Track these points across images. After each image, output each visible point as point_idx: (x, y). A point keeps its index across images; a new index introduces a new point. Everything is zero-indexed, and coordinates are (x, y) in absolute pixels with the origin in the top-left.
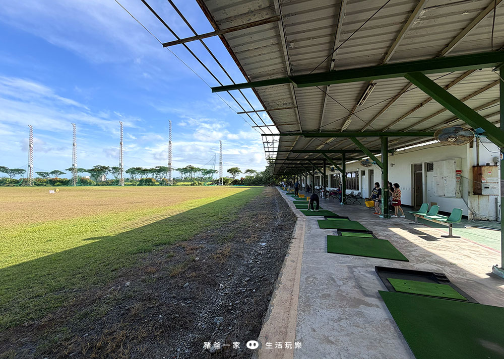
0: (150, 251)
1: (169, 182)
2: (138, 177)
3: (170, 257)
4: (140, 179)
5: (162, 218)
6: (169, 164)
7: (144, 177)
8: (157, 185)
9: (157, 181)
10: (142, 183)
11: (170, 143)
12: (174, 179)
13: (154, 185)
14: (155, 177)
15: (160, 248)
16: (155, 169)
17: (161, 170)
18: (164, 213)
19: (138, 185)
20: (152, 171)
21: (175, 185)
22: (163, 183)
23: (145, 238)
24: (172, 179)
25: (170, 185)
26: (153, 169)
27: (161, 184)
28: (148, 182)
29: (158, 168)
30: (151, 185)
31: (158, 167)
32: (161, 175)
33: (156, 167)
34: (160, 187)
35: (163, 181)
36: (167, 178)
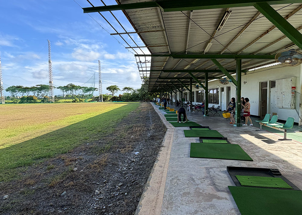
0: (29, 165)
1: (51, 99)
2: (19, 95)
3: (49, 169)
4: (21, 97)
5: (43, 133)
6: (50, 82)
7: (26, 95)
8: (39, 102)
9: (39, 99)
10: (23, 100)
11: (50, 62)
12: (55, 96)
13: (35, 102)
14: (36, 95)
15: (40, 161)
16: (36, 87)
17: (42, 88)
18: (45, 128)
19: (19, 103)
20: (33, 89)
21: (57, 102)
22: (44, 100)
23: (26, 153)
24: (53, 96)
25: (52, 102)
26: (34, 87)
27: (43, 101)
28: (30, 100)
29: (39, 87)
30: (33, 103)
31: (39, 85)
32: (43, 92)
33: (37, 85)
34: (42, 104)
35: (45, 98)
36: (49, 95)
